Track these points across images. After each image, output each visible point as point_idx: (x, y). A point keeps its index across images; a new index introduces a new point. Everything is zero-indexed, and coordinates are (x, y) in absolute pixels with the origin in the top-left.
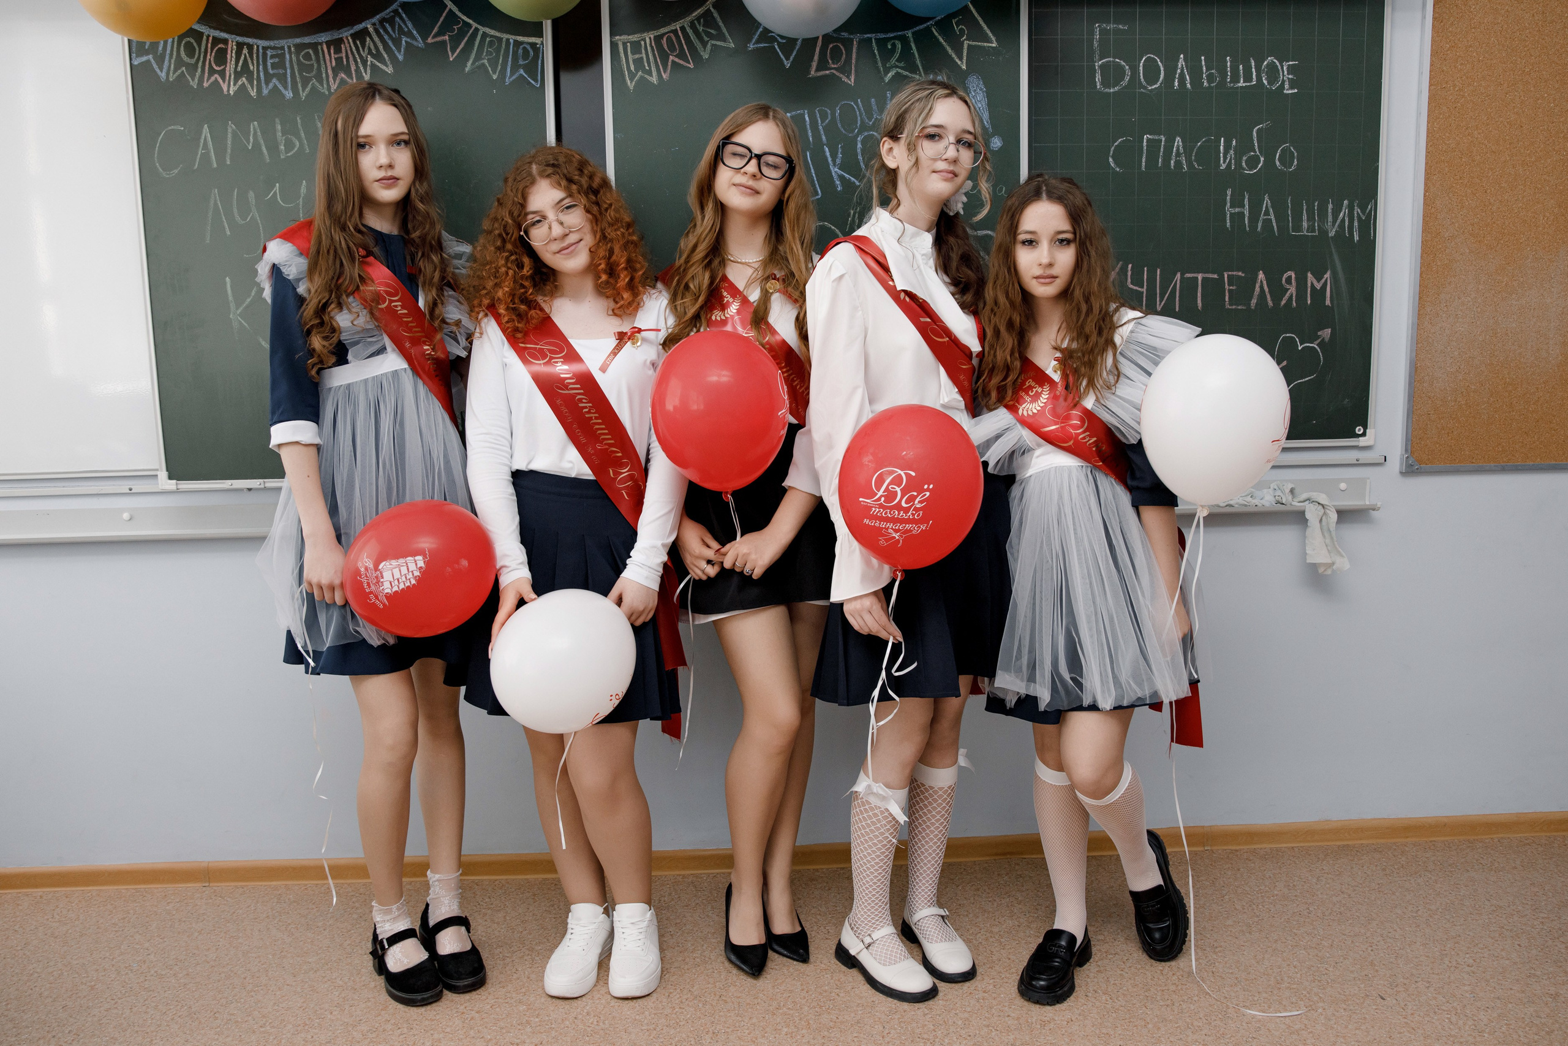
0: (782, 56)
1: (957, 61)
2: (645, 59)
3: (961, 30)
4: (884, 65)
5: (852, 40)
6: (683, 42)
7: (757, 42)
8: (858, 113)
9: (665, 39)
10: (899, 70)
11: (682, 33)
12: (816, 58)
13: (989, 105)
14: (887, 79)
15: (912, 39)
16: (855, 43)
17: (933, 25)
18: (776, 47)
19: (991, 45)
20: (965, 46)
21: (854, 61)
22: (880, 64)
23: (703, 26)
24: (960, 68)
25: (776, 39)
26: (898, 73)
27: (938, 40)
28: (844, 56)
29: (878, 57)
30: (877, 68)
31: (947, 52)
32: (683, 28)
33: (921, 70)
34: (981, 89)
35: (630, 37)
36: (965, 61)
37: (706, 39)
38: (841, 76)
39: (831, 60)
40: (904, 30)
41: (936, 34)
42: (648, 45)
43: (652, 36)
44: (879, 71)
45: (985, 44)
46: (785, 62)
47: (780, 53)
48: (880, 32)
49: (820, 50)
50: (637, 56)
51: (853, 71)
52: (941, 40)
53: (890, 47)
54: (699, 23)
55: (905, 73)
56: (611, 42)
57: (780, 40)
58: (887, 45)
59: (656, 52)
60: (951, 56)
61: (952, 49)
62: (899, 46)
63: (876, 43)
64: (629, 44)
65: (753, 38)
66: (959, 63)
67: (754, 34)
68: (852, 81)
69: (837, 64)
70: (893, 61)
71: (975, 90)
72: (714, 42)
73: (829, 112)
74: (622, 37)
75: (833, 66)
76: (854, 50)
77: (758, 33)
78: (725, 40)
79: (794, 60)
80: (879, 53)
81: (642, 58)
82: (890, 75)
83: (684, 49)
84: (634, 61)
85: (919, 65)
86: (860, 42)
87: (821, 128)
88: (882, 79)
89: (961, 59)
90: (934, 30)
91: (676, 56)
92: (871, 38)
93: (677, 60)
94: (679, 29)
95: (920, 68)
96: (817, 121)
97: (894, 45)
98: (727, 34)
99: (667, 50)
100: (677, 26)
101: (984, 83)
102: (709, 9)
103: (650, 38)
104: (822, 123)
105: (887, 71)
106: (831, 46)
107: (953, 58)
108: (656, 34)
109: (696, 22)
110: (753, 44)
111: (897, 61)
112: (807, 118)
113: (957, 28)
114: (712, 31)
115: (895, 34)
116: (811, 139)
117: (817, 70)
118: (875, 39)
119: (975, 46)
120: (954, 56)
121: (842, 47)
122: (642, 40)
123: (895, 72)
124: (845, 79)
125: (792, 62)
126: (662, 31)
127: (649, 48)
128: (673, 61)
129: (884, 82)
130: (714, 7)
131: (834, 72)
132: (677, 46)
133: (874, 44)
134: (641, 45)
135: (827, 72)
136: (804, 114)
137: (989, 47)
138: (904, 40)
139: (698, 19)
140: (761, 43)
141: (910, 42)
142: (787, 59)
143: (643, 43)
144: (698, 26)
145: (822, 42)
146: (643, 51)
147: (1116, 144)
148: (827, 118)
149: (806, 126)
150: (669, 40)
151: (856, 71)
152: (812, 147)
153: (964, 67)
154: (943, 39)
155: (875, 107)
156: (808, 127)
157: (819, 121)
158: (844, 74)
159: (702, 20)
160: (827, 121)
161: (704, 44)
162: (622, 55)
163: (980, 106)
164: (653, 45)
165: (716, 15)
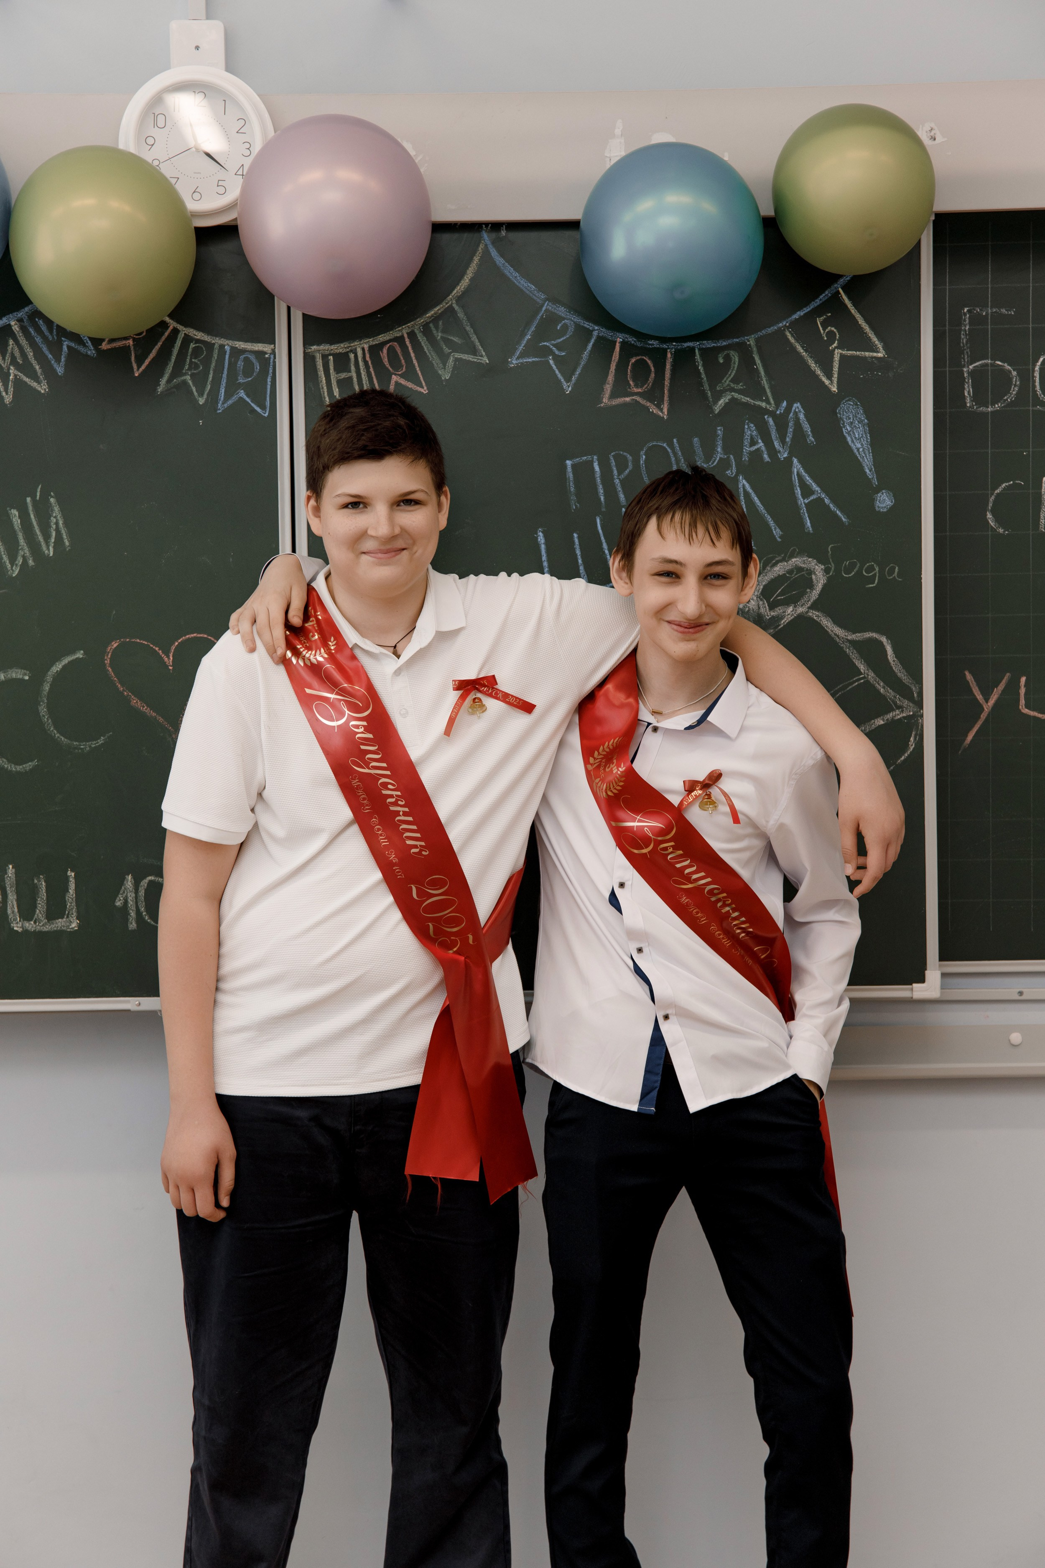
0: (559, 376)
1: (824, 379)
2: (355, 379)
3: (831, 335)
4: (712, 387)
5: (665, 351)
6: (412, 355)
7: (521, 356)
8: (673, 459)
9: (385, 351)
10: (736, 395)
11: (411, 342)
12: (611, 378)
13: (873, 444)
14: (717, 409)
15: (755, 349)
16: (669, 355)
17: (788, 328)
18: (551, 362)
19: (875, 354)
20: (837, 358)
21: (667, 383)
22: (706, 387)
23: (443, 332)
24: (829, 390)
25: (551, 350)
26: (733, 400)
27: (794, 349)
28: (653, 375)
29: (703, 376)
30: (703, 394)
31: (809, 367)
32: (412, 335)
33: (769, 394)
34: (860, 422)
35: (333, 347)
36: (835, 379)
37: (447, 350)
38: (648, 404)
39: (633, 381)
40: (744, 337)
41: (792, 340)
42: (360, 359)
43: (366, 346)
44: (705, 398)
45: (867, 354)
46: (565, 385)
47: (557, 372)
48: (707, 339)
49: (617, 366)
50: (343, 375)
51: (666, 398)
52: (800, 349)
53: (721, 361)
54: (437, 328)
55: (745, 399)
56: (304, 352)
57: (557, 352)
58: (717, 359)
59: (371, 370)
60: (814, 373)
61: (816, 363)
62: (735, 358)
63: (701, 355)
64: (331, 358)
65: (517, 349)
66: (827, 382)
67: (519, 343)
68: (664, 413)
69: (642, 387)
70: (727, 381)
71: (852, 423)
72: (458, 355)
73: (630, 458)
74: (322, 347)
75: (636, 390)
76: (668, 367)
77: (524, 342)
78: (474, 352)
79: (578, 380)
80: (705, 369)
81: (351, 378)
82: (722, 402)
83: (414, 366)
84: (340, 382)
85: (767, 387)
86: (678, 354)
87: (617, 481)
88: (710, 409)
89: (829, 377)
90: (788, 334)
91: (401, 376)
92: (692, 350)
93: (403, 382)
94: (406, 336)
95: (768, 391)
96: (612, 472)
97: (728, 358)
98: (477, 343)
99: (388, 366)
100: (403, 331)
101: (865, 412)
102: (451, 307)
103: (363, 349)
104: (620, 473)
105: (717, 396)
106: (633, 360)
107: (817, 376)
108: (372, 343)
109: (431, 325)
110: (518, 358)
111: (730, 381)
112: (597, 468)
113: (824, 330)
114: (456, 339)
115: (730, 341)
116: (602, 498)
117: (613, 396)
118: (700, 349)
119: (852, 357)
120: (819, 372)
121: (649, 362)
122: (351, 351)
123: (729, 397)
124: (653, 409)
125: (575, 384)
126: (382, 338)
127: (361, 364)
128: (396, 382)
129: (712, 411)
130: (457, 305)
131: (638, 398)
132: (403, 361)
133: (698, 357)
134: (349, 359)
135: (628, 399)
136: (592, 462)
137: (872, 357)
138: (744, 351)
139: (435, 319)
140: (528, 357)
141: (752, 352)
142: (568, 380)
143: (352, 356)
144: (435, 332)
145: (620, 355)
146: (353, 368)
147: (998, 491)
148: (626, 467)
149: (594, 479)
150: (391, 351)
151: (670, 397)
152: (604, 510)
153: (834, 389)
154: (803, 347)
155: (698, 450)
156: (599, 480)
157: (615, 472)
158: (652, 401)
159: (440, 323)
160: (627, 472)
161: (444, 358)
162: (321, 373)
163: (859, 446)
164: (368, 358)
165: (461, 315)
